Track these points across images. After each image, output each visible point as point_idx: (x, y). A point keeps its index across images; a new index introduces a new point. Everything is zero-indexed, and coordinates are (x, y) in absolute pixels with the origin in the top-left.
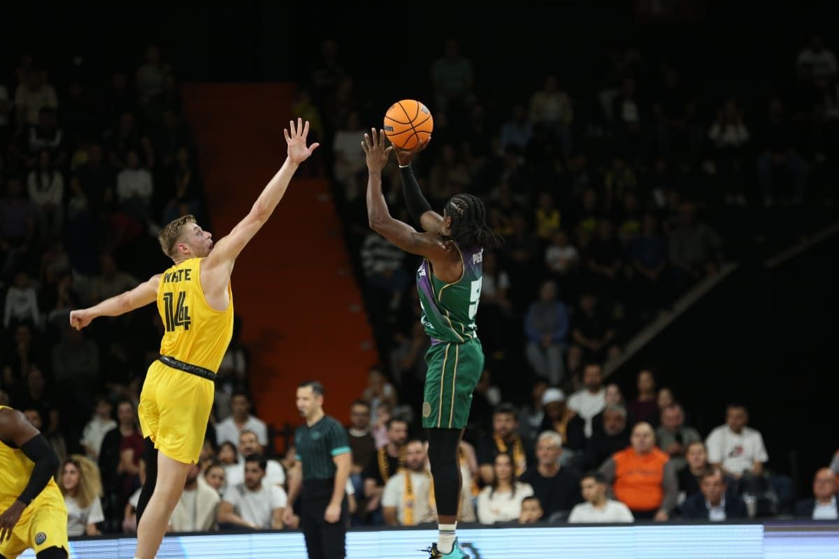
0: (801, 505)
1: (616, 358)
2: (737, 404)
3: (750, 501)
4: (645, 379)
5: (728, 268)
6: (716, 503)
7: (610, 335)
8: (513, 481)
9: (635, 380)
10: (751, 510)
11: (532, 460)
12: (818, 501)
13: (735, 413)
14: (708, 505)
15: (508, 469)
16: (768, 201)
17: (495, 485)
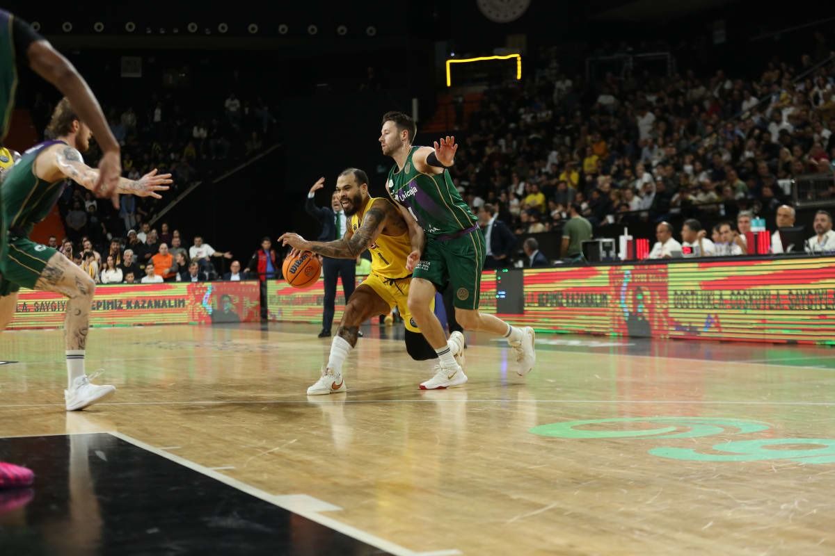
0: (226, 275)
1: (155, 219)
2: (198, 236)
3: (207, 274)
4: (165, 227)
5: (198, 183)
6: (194, 276)
7: (152, 209)
8: (115, 267)
9: (161, 227)
10: (207, 278)
11: (122, 261)
12: (233, 274)
13: (197, 240)
14: (192, 276)
15: (112, 262)
16: (214, 158)
17: (108, 268)
